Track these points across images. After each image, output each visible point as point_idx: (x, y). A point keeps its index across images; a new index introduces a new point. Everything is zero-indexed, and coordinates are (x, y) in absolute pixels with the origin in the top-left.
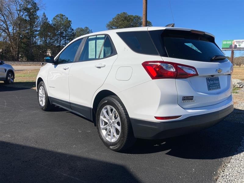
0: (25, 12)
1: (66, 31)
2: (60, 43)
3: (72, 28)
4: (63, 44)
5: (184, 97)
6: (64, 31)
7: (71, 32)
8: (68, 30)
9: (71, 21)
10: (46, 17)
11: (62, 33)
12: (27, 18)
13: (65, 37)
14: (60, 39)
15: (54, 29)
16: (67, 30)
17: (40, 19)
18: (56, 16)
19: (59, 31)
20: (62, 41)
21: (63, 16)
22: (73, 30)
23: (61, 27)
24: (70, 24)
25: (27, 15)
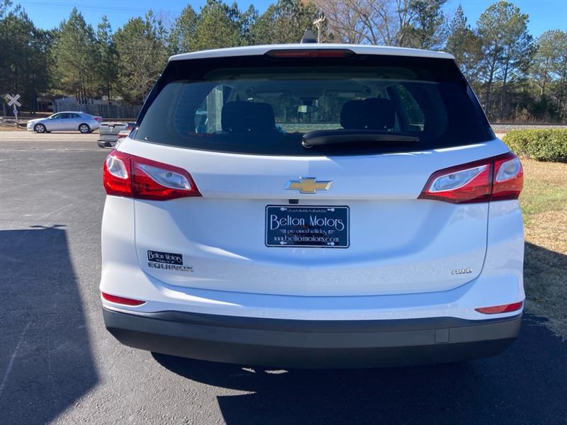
0: (414, 12)
1: (511, 42)
2: (491, 76)
3: (529, 34)
4: (498, 78)
5: (154, 252)
6: (506, 43)
7: (525, 44)
8: (518, 39)
9: (528, 16)
10: (464, 16)
11: (499, 50)
12: (418, 26)
13: (508, 59)
14: (493, 68)
15: (481, 43)
16: (513, 42)
17: (449, 23)
18: (489, 10)
19: (493, 47)
20: (498, 71)
21: (506, 5)
22: (530, 38)
23: (499, 36)
24: (524, 23)
25: (417, 19)
